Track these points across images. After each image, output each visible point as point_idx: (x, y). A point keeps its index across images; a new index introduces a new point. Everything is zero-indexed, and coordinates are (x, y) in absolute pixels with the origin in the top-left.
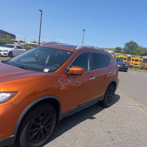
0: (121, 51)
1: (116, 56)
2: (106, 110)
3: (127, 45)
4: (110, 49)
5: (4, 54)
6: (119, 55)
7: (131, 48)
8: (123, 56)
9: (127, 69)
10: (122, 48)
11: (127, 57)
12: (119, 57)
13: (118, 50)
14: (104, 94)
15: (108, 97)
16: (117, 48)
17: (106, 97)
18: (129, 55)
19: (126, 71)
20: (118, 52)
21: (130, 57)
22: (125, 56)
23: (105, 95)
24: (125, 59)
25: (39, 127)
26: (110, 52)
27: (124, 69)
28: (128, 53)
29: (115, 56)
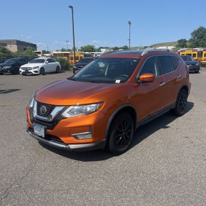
0: (187, 44)
1: (181, 53)
2: (179, 118)
3: (195, 33)
4: (170, 44)
5: (35, 72)
6: (184, 51)
7: (202, 37)
8: (190, 52)
9: (199, 69)
10: (188, 40)
11: (196, 53)
12: (185, 53)
13: (182, 44)
14: (175, 101)
15: (180, 104)
16: (180, 41)
17: (178, 105)
18: (199, 49)
19: (197, 72)
20: (183, 47)
21: (202, 52)
22: (194, 51)
23: (177, 102)
24: (194, 55)
25: (121, 133)
26: (170, 48)
27: (195, 70)
28: (198, 46)
29: (179, 53)
